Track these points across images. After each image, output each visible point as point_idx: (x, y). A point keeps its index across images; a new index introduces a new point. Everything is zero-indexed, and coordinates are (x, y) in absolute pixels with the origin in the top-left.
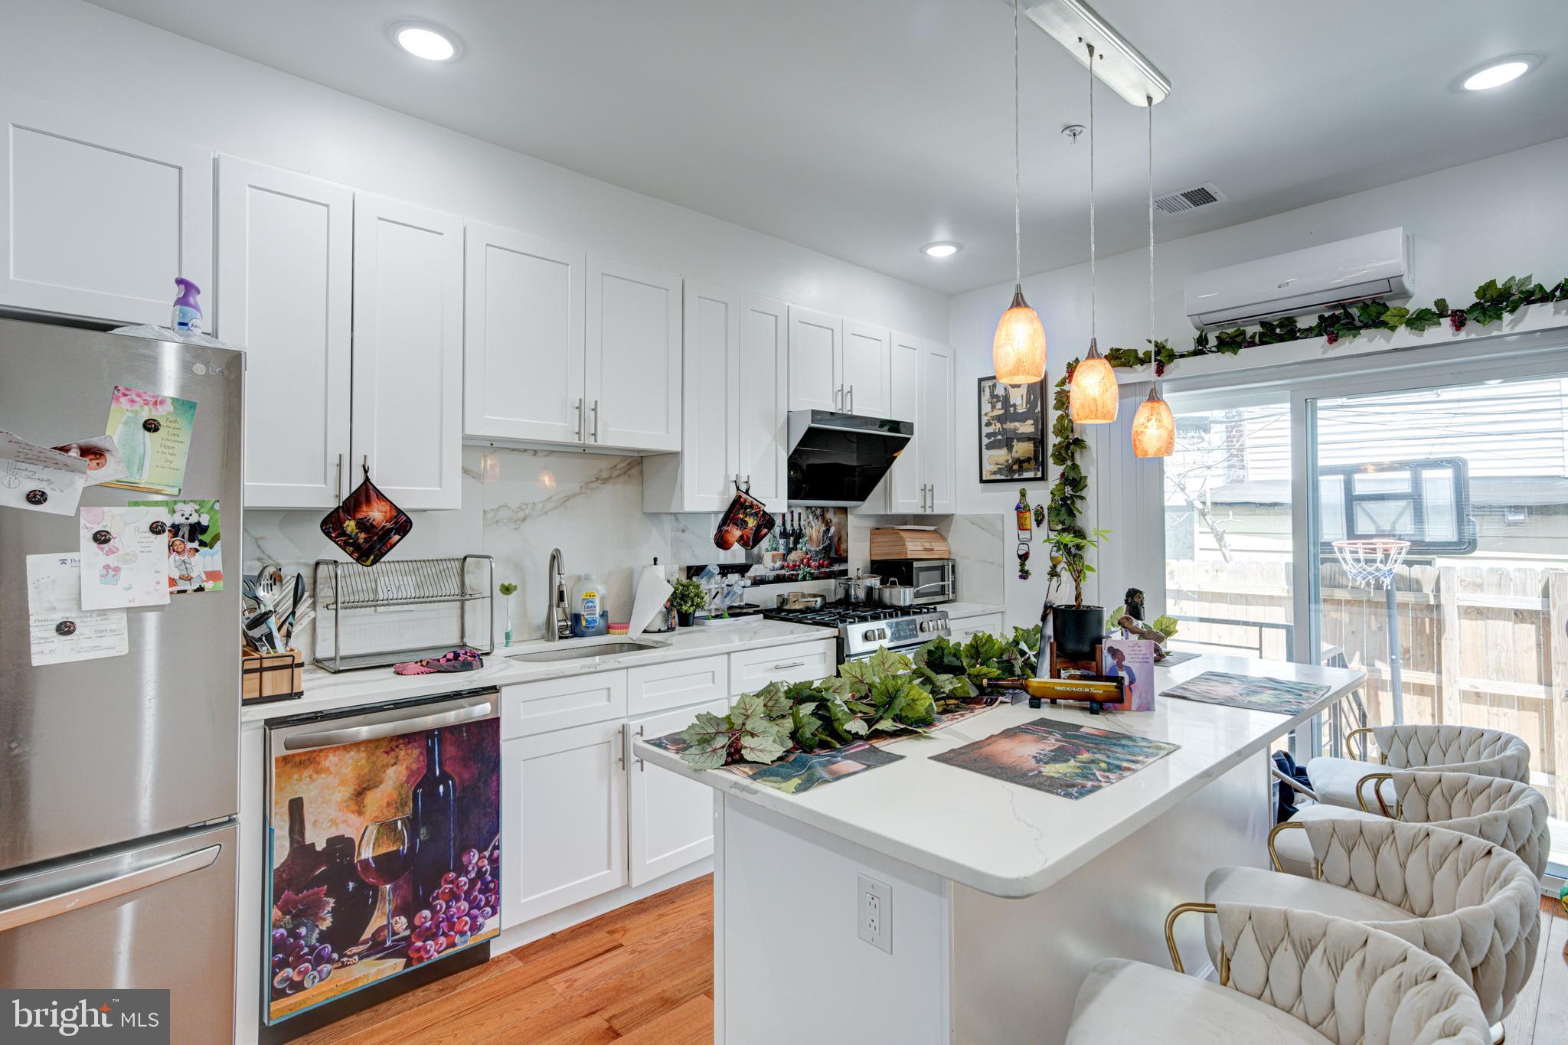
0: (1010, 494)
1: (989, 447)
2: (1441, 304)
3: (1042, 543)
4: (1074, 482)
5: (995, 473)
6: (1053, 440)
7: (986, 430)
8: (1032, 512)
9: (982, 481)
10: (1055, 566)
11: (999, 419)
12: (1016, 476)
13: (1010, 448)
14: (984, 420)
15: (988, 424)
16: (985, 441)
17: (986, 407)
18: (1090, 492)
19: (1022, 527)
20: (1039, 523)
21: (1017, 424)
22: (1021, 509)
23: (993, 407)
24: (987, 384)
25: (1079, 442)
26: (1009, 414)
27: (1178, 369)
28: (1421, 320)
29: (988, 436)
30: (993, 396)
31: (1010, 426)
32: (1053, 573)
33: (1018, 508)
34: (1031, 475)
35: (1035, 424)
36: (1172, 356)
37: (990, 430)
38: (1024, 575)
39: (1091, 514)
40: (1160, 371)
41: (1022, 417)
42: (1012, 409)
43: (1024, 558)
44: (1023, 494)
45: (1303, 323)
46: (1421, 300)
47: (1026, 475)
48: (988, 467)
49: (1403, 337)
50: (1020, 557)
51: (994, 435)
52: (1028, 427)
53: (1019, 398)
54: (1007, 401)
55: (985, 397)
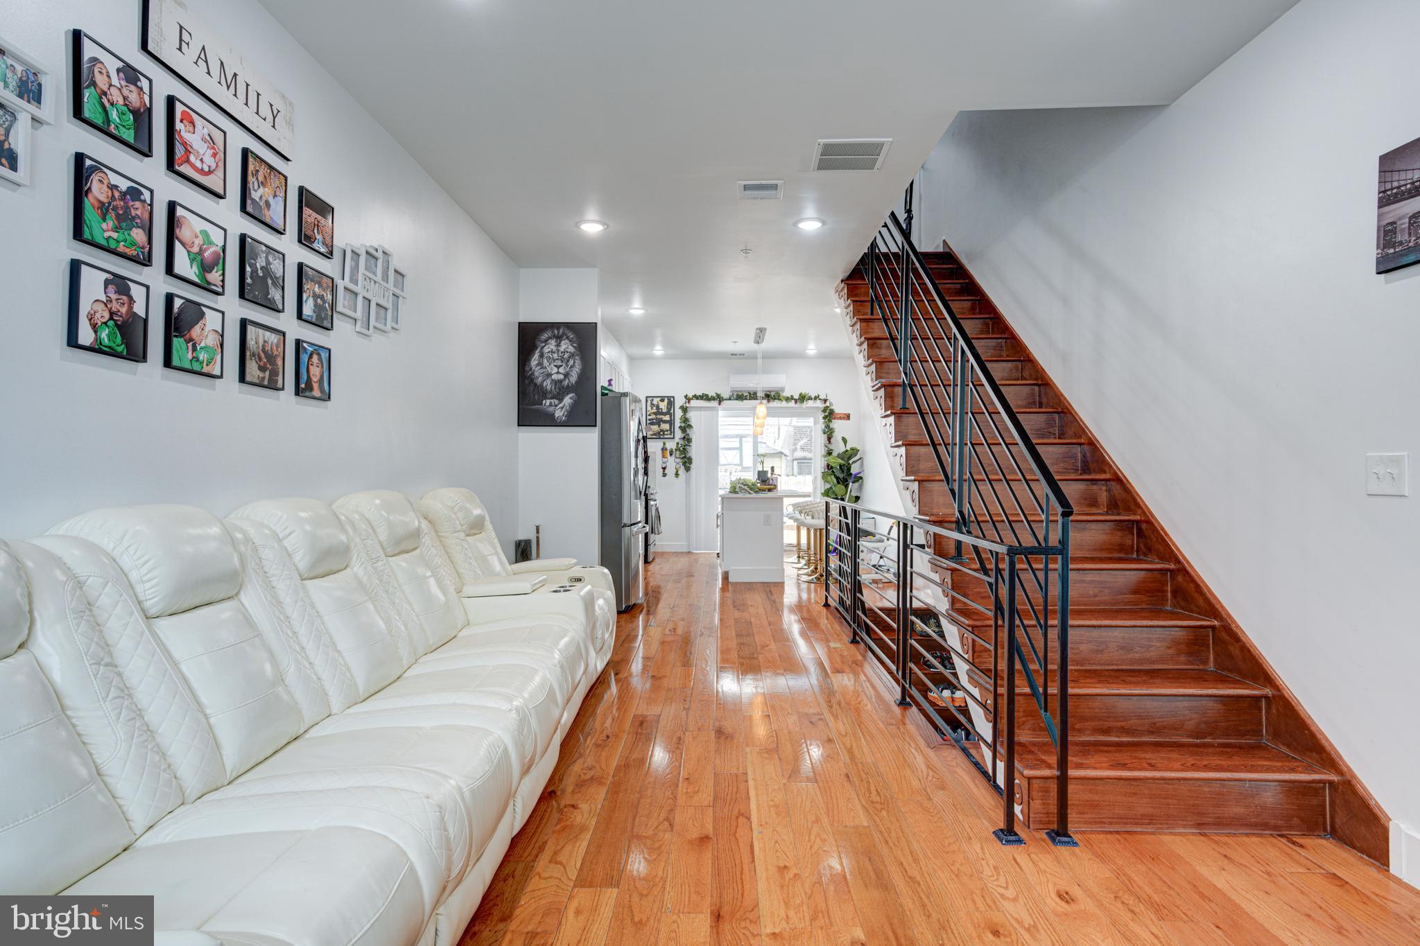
0: (660, 444)
1: (650, 424)
2: (792, 396)
3: (672, 463)
4: (687, 440)
5: (652, 435)
6: (678, 423)
7: (648, 417)
8: (668, 451)
9: (647, 438)
10: (677, 471)
11: (654, 413)
12: (662, 437)
13: (659, 426)
14: (648, 413)
15: (649, 415)
16: (648, 422)
17: (649, 408)
18: (693, 444)
19: (664, 456)
20: (671, 455)
21: (663, 416)
22: (664, 449)
23: (652, 408)
24: (649, 399)
25: (690, 426)
26: (659, 412)
27: (725, 403)
28: (788, 399)
29: (650, 420)
30: (652, 404)
31: (659, 417)
32: (677, 475)
33: (662, 449)
34: (668, 437)
35: (671, 417)
36: (723, 400)
37: (651, 417)
38: (664, 475)
39: (694, 452)
40: (720, 404)
41: (665, 414)
42: (660, 410)
43: (664, 469)
44: (664, 444)
45: (759, 394)
46: (787, 394)
47: (666, 437)
48: (649, 432)
49: (784, 404)
50: (662, 468)
51: (652, 419)
52: (667, 418)
53: (663, 406)
54: (658, 407)
55: (649, 403)
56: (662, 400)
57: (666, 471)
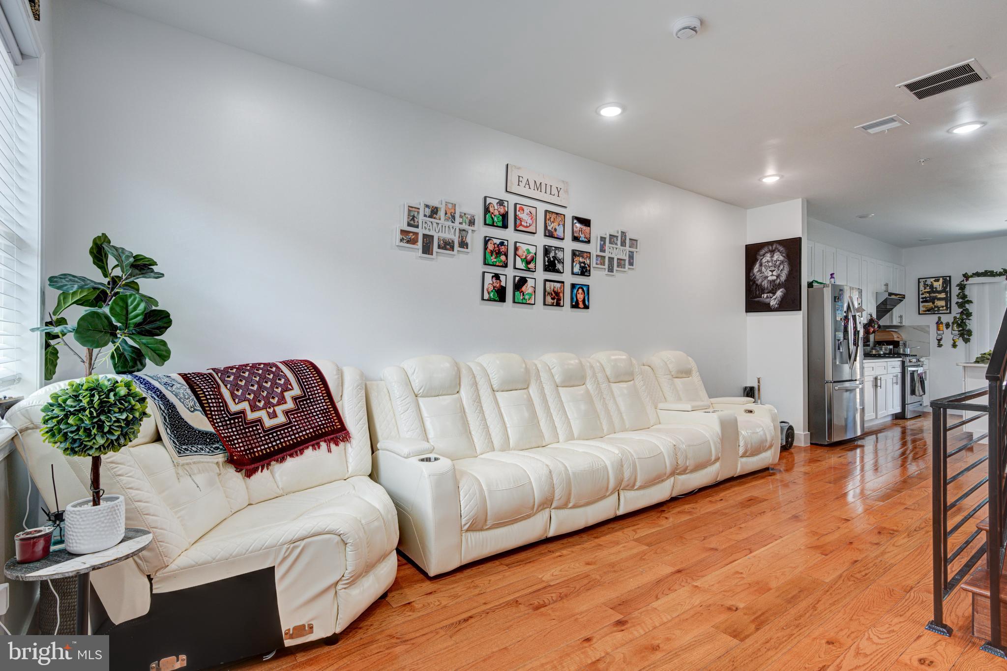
0: (934, 318)
1: (922, 302)
3: (949, 334)
4: (966, 314)
5: (926, 311)
6: (955, 300)
7: (921, 296)
8: (944, 325)
9: (919, 314)
10: (954, 342)
11: (928, 292)
12: (936, 312)
13: (933, 303)
14: (921, 293)
15: (922, 294)
16: (921, 300)
17: (922, 288)
18: (974, 318)
19: (938, 329)
20: (947, 328)
21: (937, 294)
22: (939, 323)
23: (925, 288)
24: (922, 280)
25: (969, 302)
26: (933, 290)
29: (922, 298)
30: (925, 284)
31: (933, 295)
32: (953, 346)
33: (937, 323)
34: (944, 312)
35: (946, 295)
37: (924, 296)
38: (940, 346)
39: (974, 325)
41: (940, 292)
42: (934, 289)
43: (939, 340)
44: (939, 318)
47: (941, 312)
48: (922, 309)
50: (937, 340)
51: (925, 298)
52: (943, 295)
53: (938, 285)
54: (932, 286)
55: (922, 285)
56: (937, 280)
57: (942, 342)
